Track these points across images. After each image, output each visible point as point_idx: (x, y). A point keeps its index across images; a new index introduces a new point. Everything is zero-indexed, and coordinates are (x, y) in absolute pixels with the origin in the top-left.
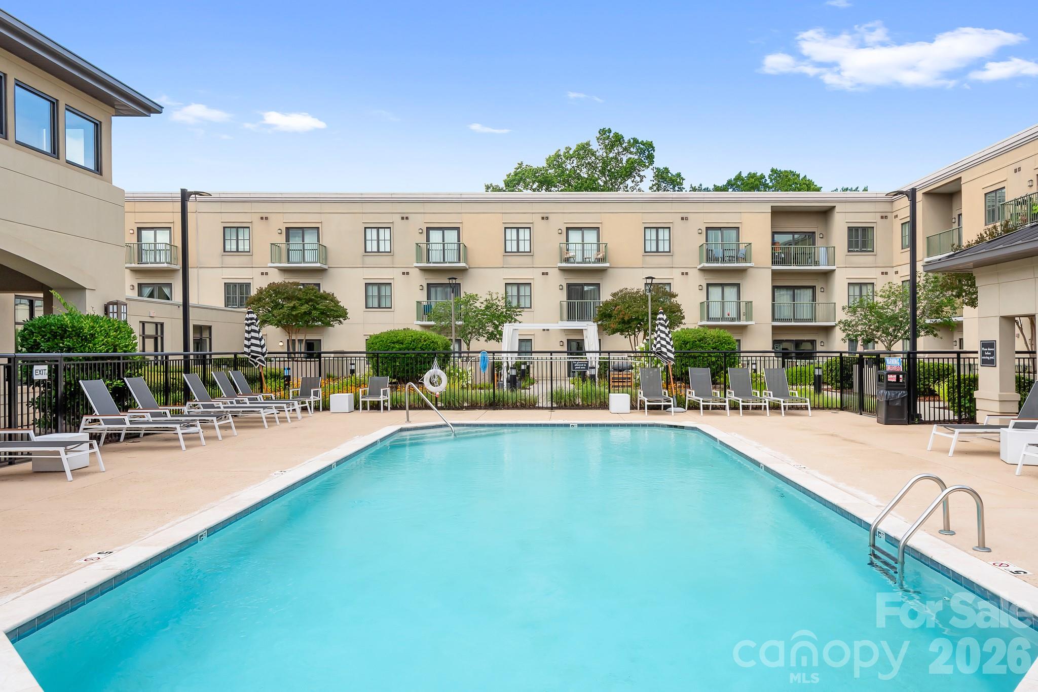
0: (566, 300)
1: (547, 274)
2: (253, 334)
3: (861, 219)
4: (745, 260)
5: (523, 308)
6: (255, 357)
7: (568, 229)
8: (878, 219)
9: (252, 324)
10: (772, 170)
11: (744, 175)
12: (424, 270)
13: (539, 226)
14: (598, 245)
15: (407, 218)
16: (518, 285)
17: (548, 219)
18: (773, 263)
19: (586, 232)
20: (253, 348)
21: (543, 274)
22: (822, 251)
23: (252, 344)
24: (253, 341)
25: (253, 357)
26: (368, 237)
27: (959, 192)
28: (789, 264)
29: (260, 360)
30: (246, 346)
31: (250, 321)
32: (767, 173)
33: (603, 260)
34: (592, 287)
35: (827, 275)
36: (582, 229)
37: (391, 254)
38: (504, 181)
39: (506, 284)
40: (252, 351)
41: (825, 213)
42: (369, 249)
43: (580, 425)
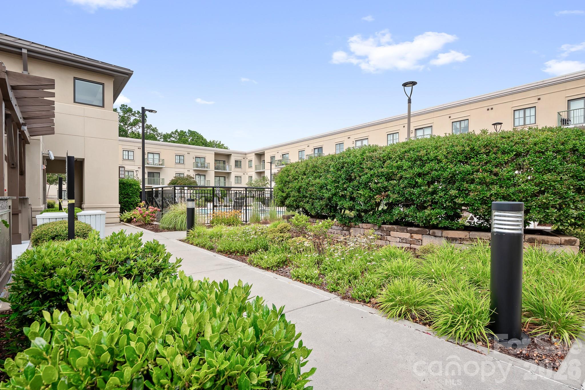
3: (238, 158)
4: (207, 168)
8: (242, 159)
10: (189, 130)
11: (179, 131)
14: (159, 160)
18: (215, 169)
19: (155, 154)
22: (227, 166)
27: (264, 154)
28: (219, 170)
32: (187, 131)
33: (162, 165)
35: (229, 174)
41: (229, 156)
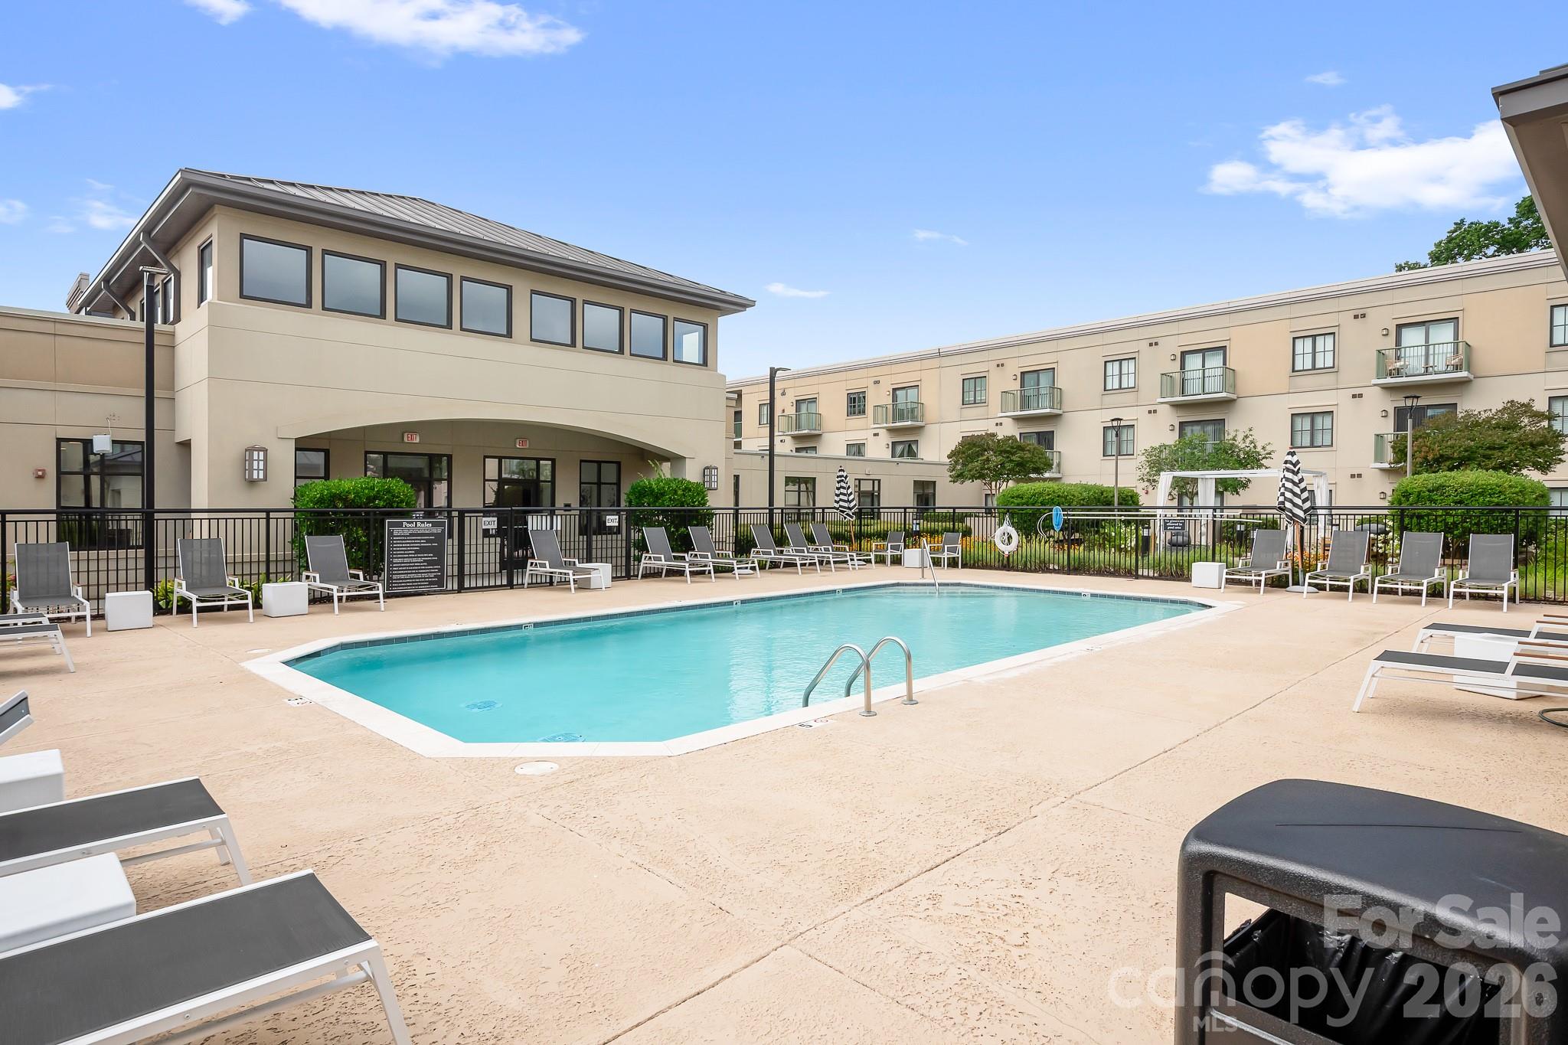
0: (1391, 430)
1: (1360, 396)
2: (842, 490)
5: (1320, 447)
6: (843, 512)
7: (1400, 327)
9: (842, 481)
12: (1177, 406)
13: (1350, 330)
15: (1156, 344)
16: (1313, 415)
17: (1364, 317)
20: (841, 503)
21: (1354, 396)
23: (841, 500)
24: (842, 497)
25: (841, 511)
26: (1109, 372)
29: (847, 514)
30: (836, 502)
31: (839, 479)
34: (1442, 410)
36: (1427, 324)
37: (1136, 389)
38: (1429, 254)
39: (1292, 415)
40: (840, 506)
42: (1109, 387)
43: (1093, 595)
